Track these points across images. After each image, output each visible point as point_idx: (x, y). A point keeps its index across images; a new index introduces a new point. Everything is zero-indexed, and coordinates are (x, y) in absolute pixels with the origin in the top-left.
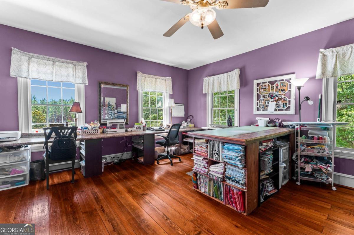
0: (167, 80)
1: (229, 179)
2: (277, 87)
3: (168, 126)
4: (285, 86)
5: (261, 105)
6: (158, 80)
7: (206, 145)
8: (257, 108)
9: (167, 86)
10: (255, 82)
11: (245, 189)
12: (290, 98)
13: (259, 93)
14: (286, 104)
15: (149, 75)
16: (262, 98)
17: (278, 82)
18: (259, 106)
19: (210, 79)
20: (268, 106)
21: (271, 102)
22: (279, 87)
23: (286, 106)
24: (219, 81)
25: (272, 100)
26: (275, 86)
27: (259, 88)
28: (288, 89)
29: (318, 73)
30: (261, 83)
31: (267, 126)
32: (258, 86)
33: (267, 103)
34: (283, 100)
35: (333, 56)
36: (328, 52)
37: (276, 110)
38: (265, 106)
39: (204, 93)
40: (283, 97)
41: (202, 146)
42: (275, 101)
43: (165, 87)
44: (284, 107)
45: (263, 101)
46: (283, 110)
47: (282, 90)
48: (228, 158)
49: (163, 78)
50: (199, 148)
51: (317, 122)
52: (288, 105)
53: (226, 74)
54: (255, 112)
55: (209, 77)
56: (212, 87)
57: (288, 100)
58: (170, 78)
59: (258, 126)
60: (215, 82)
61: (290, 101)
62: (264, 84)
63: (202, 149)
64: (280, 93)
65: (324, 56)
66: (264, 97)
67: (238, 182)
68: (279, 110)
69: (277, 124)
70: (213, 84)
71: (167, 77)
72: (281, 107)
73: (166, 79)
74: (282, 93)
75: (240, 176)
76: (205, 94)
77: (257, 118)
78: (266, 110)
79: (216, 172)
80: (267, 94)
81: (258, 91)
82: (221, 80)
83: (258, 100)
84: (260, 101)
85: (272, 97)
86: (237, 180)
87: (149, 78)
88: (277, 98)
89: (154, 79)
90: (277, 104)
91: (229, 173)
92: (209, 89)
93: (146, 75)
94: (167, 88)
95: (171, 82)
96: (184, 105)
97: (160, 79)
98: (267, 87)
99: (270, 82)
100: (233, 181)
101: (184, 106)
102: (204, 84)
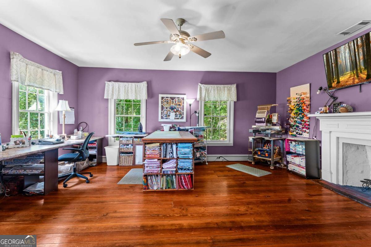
0: (57, 75)
1: (182, 169)
2: (176, 102)
3: (62, 137)
4: (181, 102)
5: (164, 114)
6: (45, 72)
7: (159, 148)
8: (162, 116)
9: (56, 83)
10: (160, 96)
11: (193, 172)
12: (183, 111)
13: (163, 105)
14: (181, 114)
15: (33, 63)
16: (165, 109)
17: (176, 99)
18: (163, 115)
19: (115, 84)
20: (170, 115)
21: (172, 112)
22: (177, 102)
23: (181, 116)
24: (126, 88)
25: (172, 111)
26: (174, 101)
27: (163, 101)
28: (182, 105)
29: (198, 97)
30: (164, 97)
31: (170, 130)
32: (162, 100)
33: (169, 113)
34: (179, 112)
35: (204, 88)
36: (202, 86)
37: (175, 119)
38: (167, 115)
39: (106, 98)
40: (180, 109)
41: (154, 150)
42: (174, 112)
43: (54, 83)
44: (180, 117)
45: (166, 112)
46: (179, 119)
47: (179, 105)
48: (183, 153)
49: (51, 70)
50: (152, 152)
51: (196, 126)
52: (182, 116)
53: (134, 83)
54: (160, 120)
55: (113, 82)
56: (117, 93)
57: (182, 112)
58: (61, 72)
59: (163, 131)
60: (121, 89)
61: (183, 113)
62: (167, 99)
63: (155, 152)
64: (177, 107)
65: (201, 88)
66: (166, 108)
67: (188, 169)
68: (177, 119)
69: (177, 129)
70: (119, 90)
71: (58, 71)
72: (178, 117)
73: (56, 73)
74: (179, 107)
75: (190, 164)
76: (107, 100)
77: (162, 125)
78: (168, 119)
79: (170, 168)
80: (169, 106)
81: (162, 104)
82: (128, 88)
83: (162, 110)
84: (163, 111)
85: (172, 109)
86: (188, 168)
87: (33, 67)
88: (175, 110)
89: (40, 70)
90: (175, 114)
91: (181, 165)
92: (113, 94)
93: (28, 60)
94: (57, 86)
95: (62, 78)
96: (74, 109)
97: (47, 71)
98: (169, 101)
99: (171, 98)
100: (185, 169)
101: (74, 111)
102: (106, 88)
